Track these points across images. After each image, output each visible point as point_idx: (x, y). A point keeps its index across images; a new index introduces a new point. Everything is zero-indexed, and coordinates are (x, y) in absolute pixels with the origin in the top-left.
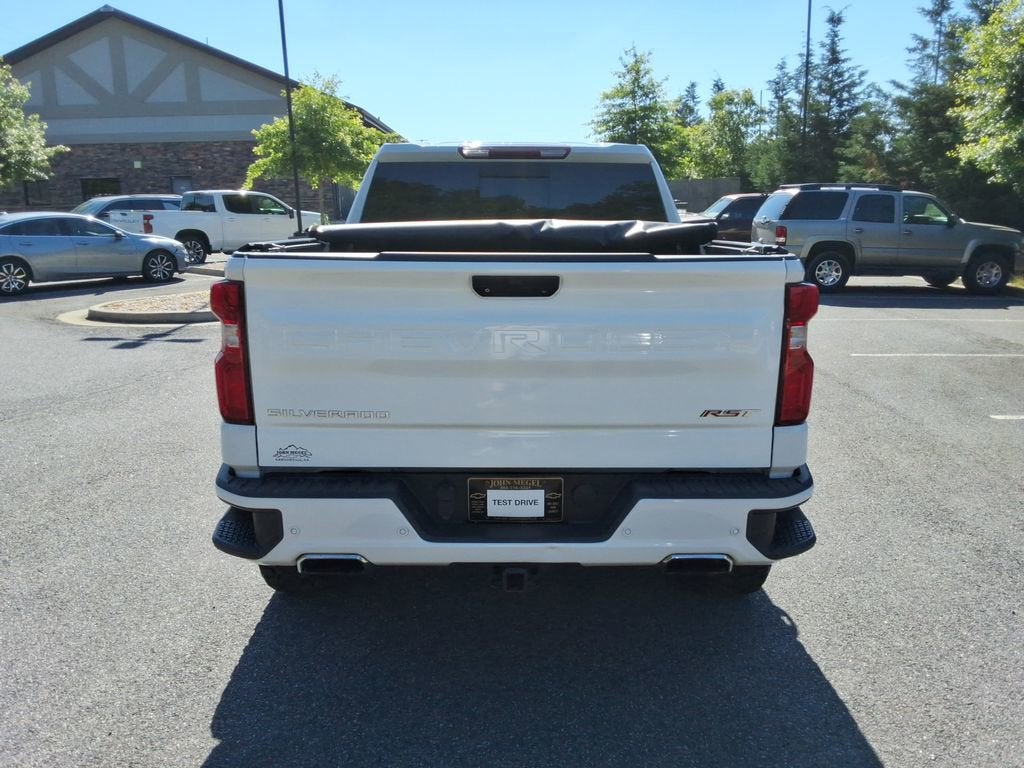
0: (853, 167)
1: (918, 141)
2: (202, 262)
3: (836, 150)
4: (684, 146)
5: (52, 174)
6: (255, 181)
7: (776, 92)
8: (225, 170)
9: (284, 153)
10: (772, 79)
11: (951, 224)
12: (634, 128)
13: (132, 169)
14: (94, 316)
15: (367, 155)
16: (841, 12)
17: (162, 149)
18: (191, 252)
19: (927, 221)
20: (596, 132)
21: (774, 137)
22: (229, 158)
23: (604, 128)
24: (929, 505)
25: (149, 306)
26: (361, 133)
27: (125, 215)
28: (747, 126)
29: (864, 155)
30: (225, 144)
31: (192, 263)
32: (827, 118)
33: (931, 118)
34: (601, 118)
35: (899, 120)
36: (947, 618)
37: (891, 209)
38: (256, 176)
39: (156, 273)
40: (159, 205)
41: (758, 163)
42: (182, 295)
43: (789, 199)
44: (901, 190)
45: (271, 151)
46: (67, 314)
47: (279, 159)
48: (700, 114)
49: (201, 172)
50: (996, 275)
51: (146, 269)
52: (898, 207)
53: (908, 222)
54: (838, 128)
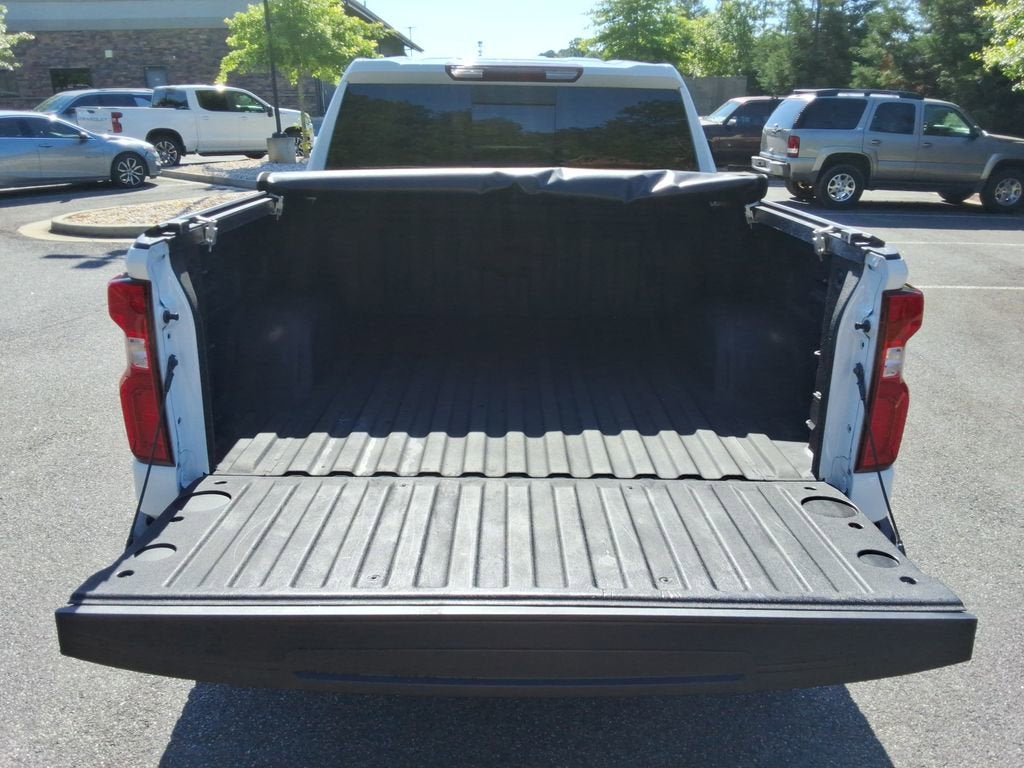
0: (867, 69)
1: (939, 43)
2: (177, 164)
3: (850, 50)
4: (687, 41)
5: (17, 65)
6: (230, 75)
8: (201, 59)
9: (260, 45)
11: (974, 136)
12: (636, 19)
13: (102, 59)
14: (57, 229)
15: (349, 47)
17: (134, 37)
18: (164, 153)
19: (947, 132)
20: (596, 23)
21: (783, 33)
22: (204, 47)
23: (603, 19)
24: (973, 486)
25: (116, 217)
26: (343, 23)
27: (92, 112)
28: (755, 19)
29: (880, 56)
30: (201, 31)
31: (164, 166)
32: (841, 13)
33: (954, 17)
34: (600, 8)
35: (919, 18)
36: (1010, 648)
37: (910, 120)
38: (231, 69)
39: (125, 177)
40: (130, 101)
41: (766, 61)
42: (153, 204)
43: (803, 107)
44: (922, 99)
45: (246, 42)
46: (29, 226)
47: (255, 51)
48: (704, 4)
49: (177, 62)
50: (1015, 192)
51: (114, 172)
52: (919, 116)
53: (926, 133)
54: (852, 24)
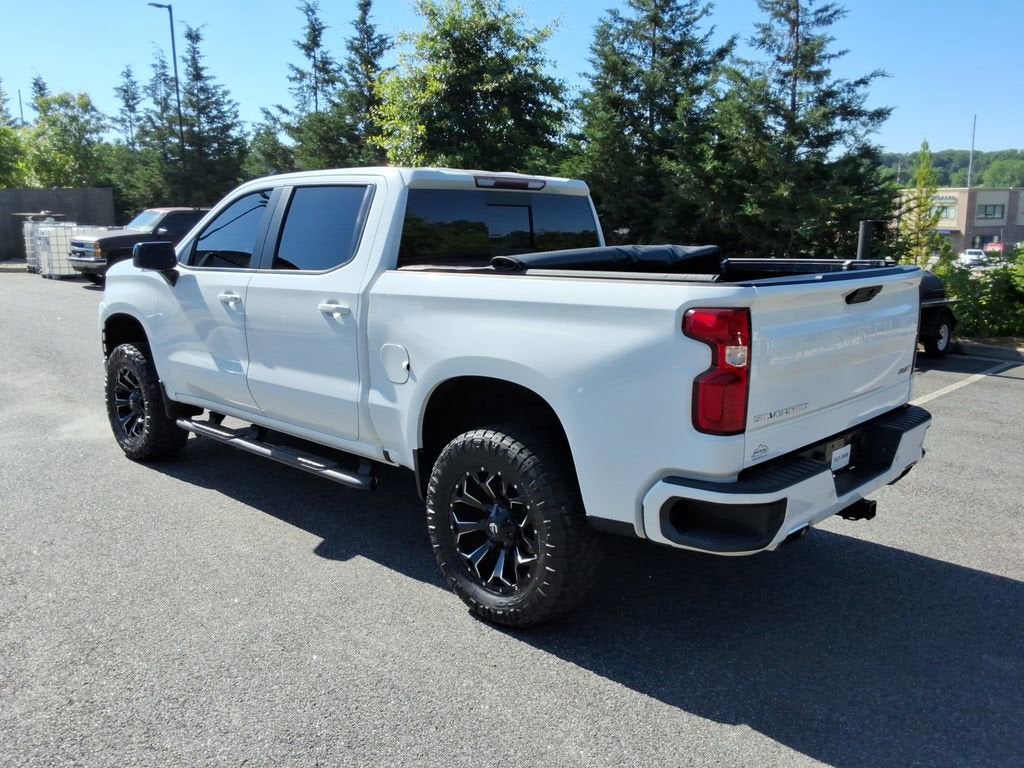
4: (15, 150)
7: (127, 101)
10: (119, 86)
16: (198, 30)
28: (90, 132)
